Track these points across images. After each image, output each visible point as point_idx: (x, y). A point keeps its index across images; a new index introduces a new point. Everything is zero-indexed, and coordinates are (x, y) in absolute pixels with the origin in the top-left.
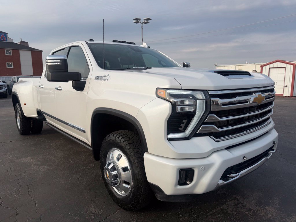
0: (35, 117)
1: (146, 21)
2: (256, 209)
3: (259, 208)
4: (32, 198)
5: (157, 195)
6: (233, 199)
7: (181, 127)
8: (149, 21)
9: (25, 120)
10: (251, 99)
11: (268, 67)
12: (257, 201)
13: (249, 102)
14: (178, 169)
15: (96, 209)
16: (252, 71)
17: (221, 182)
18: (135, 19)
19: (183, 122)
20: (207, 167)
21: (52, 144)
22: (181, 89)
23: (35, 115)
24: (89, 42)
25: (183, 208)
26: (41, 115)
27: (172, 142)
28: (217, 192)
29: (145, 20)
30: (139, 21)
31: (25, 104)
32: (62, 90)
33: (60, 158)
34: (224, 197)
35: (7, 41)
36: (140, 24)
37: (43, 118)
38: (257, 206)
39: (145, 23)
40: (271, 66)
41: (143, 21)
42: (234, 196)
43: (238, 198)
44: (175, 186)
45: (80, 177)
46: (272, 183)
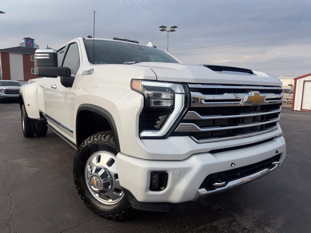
0: (37, 119)
1: (172, 29)
2: (252, 229)
3: (256, 228)
4: (10, 198)
5: (131, 202)
6: (228, 216)
7: (157, 124)
8: (175, 29)
9: (29, 121)
10: (244, 98)
11: (303, 80)
12: (256, 220)
13: (242, 100)
14: (148, 172)
15: (71, 215)
16: (287, 85)
17: (203, 191)
18: (161, 27)
19: (159, 118)
20: (184, 172)
21: (52, 148)
22: (157, 81)
23: (38, 117)
24: (86, 38)
25: (168, 222)
26: (43, 117)
27: (144, 141)
28: (211, 207)
29: (172, 27)
30: (165, 29)
31: (29, 105)
32: (56, 88)
33: (55, 161)
34: (219, 213)
35: (33, 47)
36: (165, 31)
37: (45, 120)
38: (255, 226)
39: (172, 31)
40: (306, 79)
41: (168, 29)
42: (230, 212)
43: (235, 215)
44: (146, 190)
45: (68, 181)
46: (280, 202)
